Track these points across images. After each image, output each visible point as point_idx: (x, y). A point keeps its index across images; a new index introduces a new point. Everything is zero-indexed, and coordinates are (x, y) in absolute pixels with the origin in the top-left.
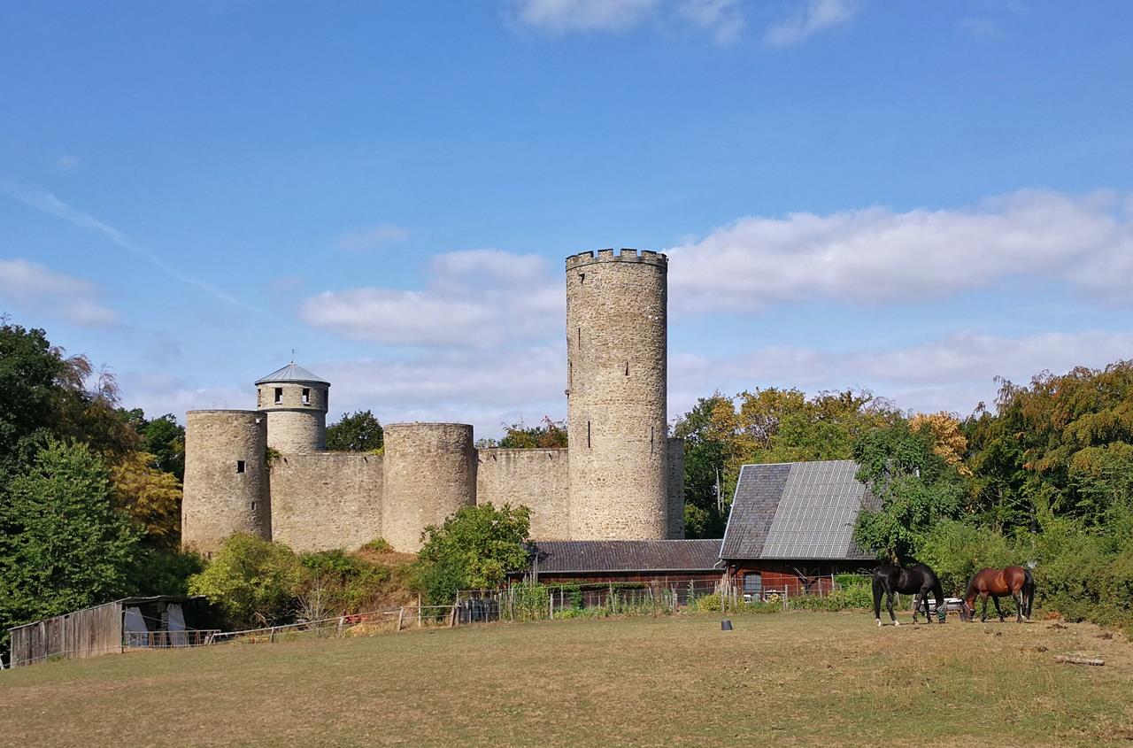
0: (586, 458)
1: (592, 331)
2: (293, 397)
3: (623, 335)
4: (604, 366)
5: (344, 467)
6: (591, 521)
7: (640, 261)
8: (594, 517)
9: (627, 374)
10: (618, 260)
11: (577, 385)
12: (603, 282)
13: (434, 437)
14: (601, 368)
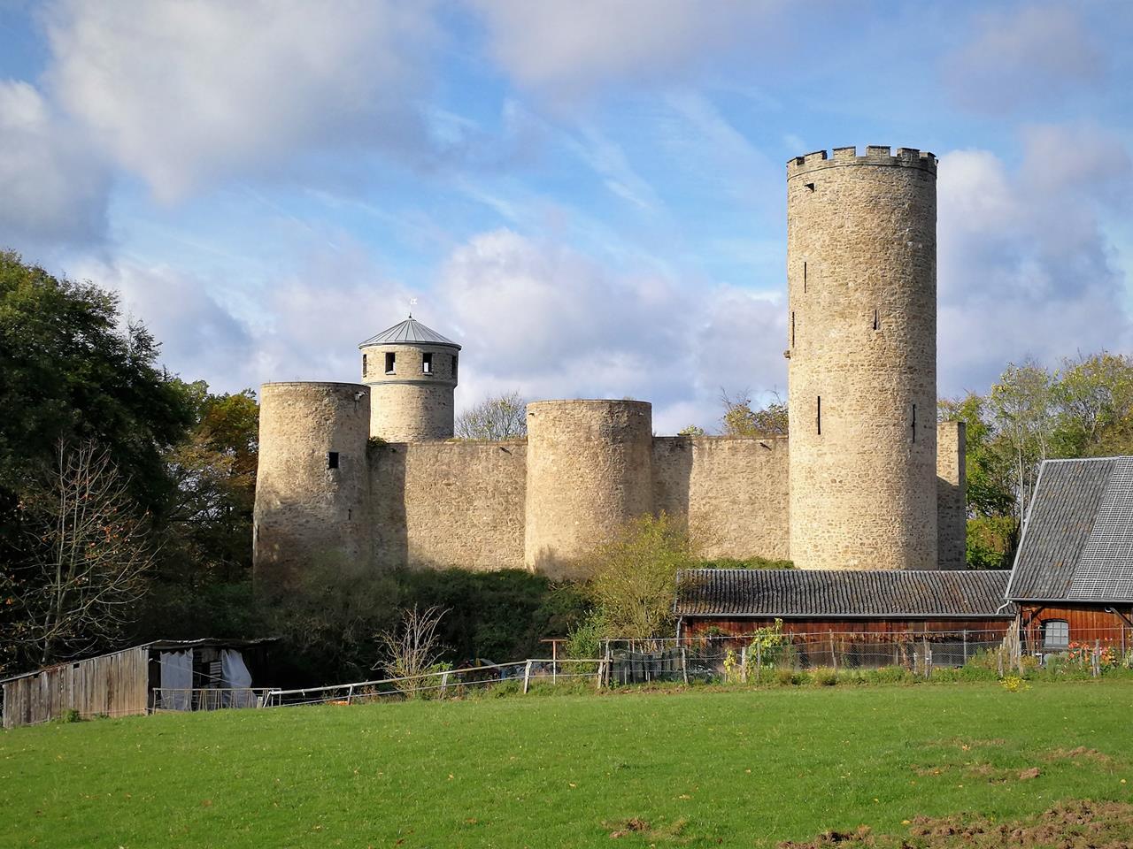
0: (814, 450)
1: (825, 266)
2: (408, 365)
3: (870, 271)
4: (843, 315)
5: (475, 461)
6: (822, 541)
7: (896, 163)
8: (826, 535)
9: (875, 328)
10: (863, 162)
11: (801, 343)
12: (841, 194)
13: (596, 419)
14: (838, 319)
